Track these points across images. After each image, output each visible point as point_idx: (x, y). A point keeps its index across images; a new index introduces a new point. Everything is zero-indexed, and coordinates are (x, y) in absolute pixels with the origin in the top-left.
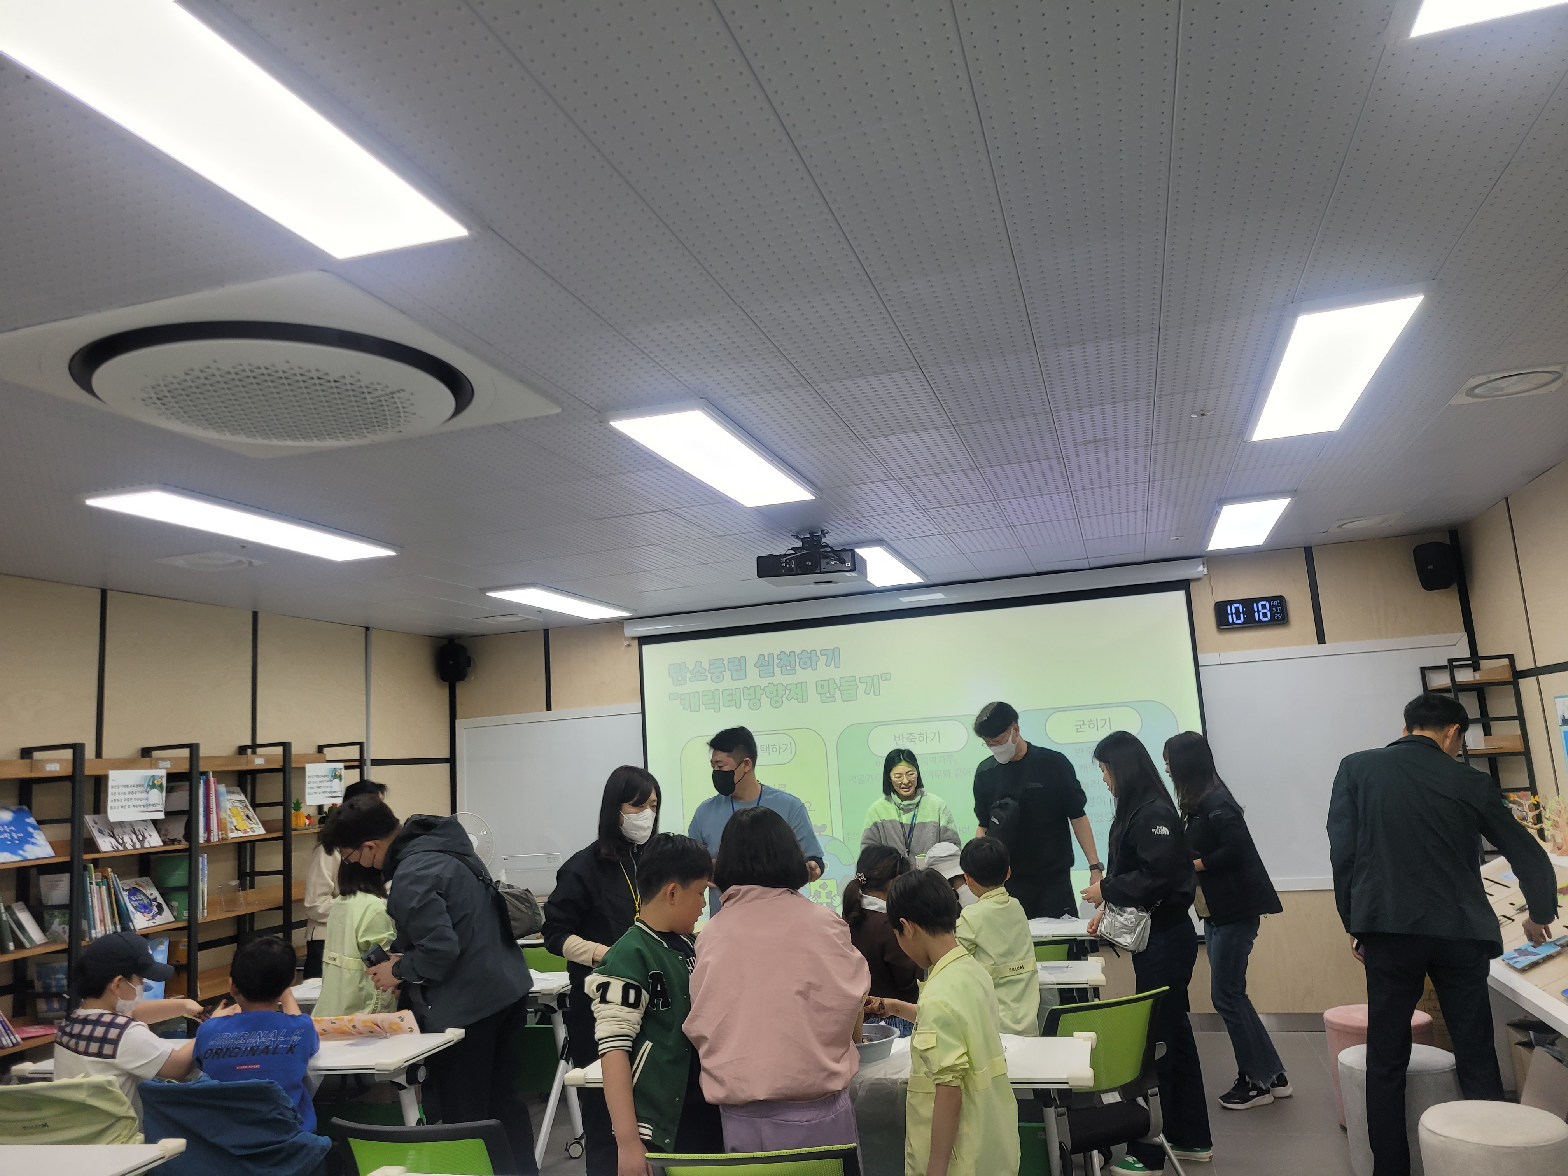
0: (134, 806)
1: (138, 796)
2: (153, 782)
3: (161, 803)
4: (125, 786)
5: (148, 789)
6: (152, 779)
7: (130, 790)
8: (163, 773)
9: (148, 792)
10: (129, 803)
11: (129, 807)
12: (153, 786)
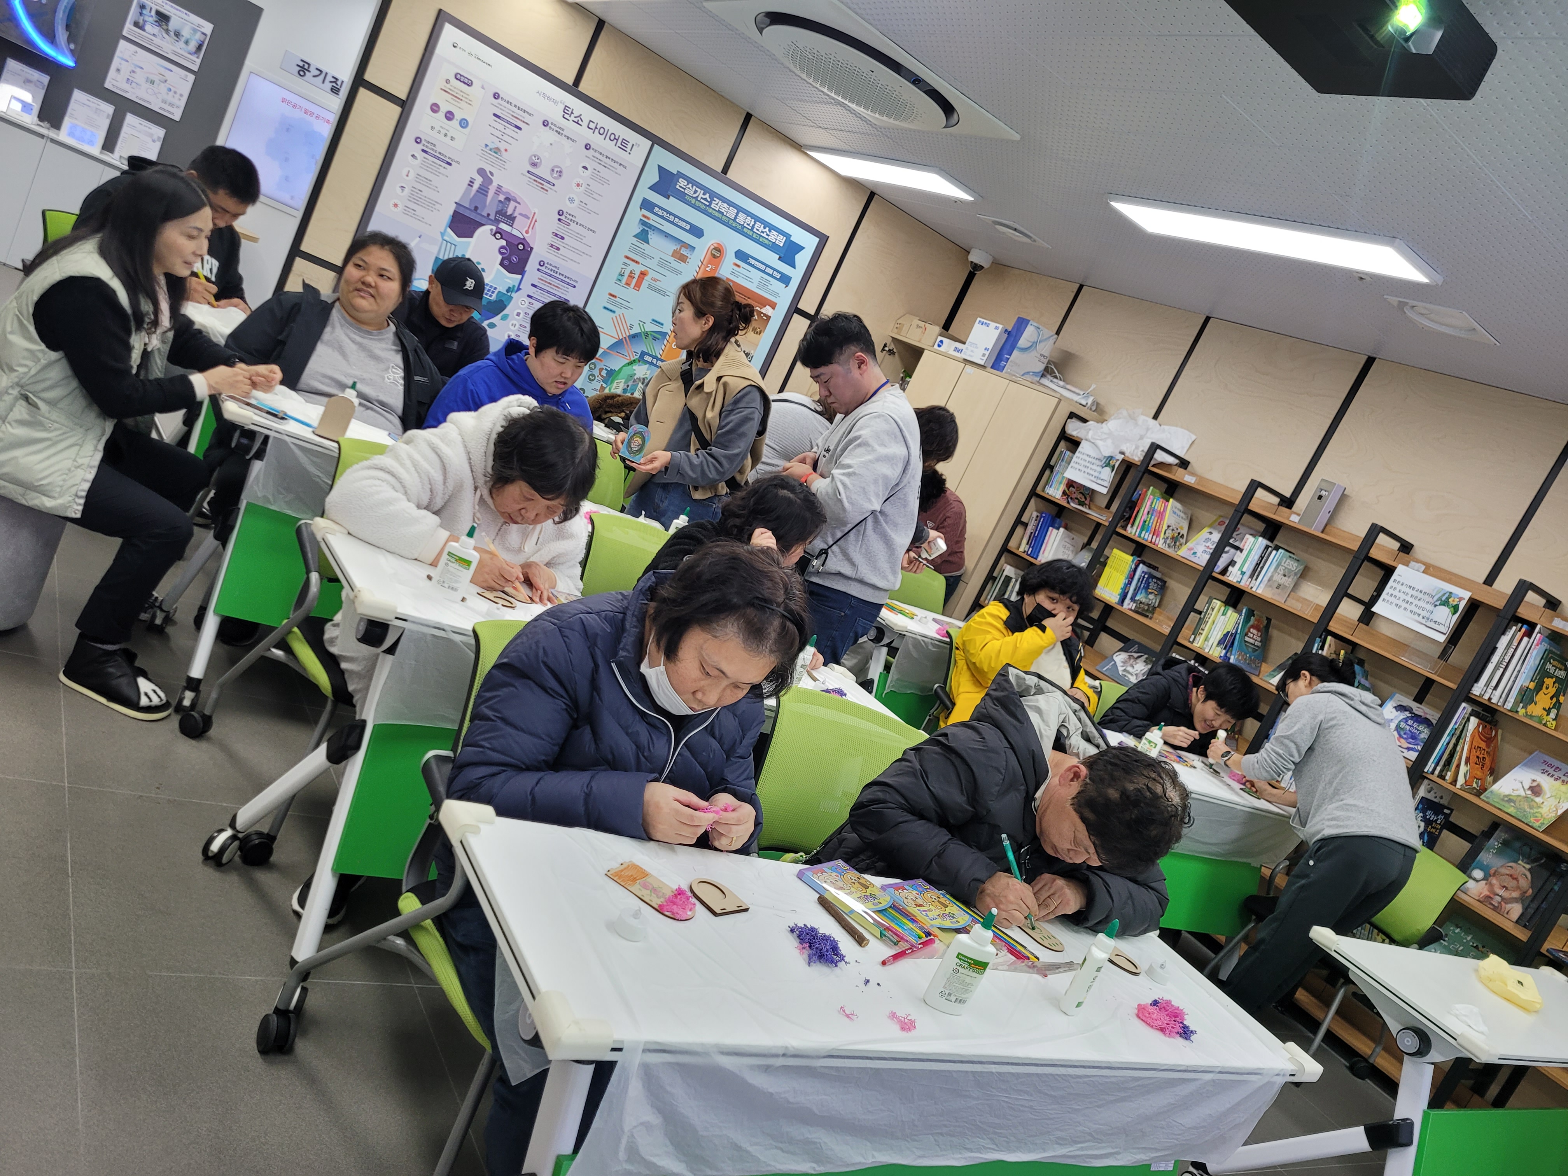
0: (1411, 611)
1: (1421, 604)
2: (1448, 598)
3: (1447, 624)
4: (1410, 587)
5: (1438, 603)
6: (1447, 595)
7: (1414, 593)
8: (1466, 595)
9: (1436, 606)
10: (1407, 606)
11: (1405, 609)
12: (1445, 603)
